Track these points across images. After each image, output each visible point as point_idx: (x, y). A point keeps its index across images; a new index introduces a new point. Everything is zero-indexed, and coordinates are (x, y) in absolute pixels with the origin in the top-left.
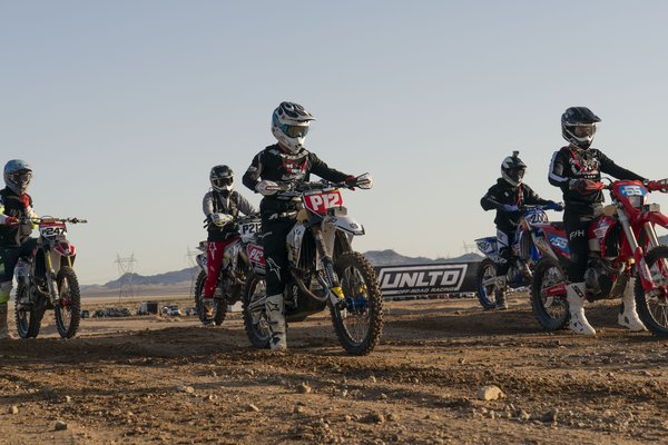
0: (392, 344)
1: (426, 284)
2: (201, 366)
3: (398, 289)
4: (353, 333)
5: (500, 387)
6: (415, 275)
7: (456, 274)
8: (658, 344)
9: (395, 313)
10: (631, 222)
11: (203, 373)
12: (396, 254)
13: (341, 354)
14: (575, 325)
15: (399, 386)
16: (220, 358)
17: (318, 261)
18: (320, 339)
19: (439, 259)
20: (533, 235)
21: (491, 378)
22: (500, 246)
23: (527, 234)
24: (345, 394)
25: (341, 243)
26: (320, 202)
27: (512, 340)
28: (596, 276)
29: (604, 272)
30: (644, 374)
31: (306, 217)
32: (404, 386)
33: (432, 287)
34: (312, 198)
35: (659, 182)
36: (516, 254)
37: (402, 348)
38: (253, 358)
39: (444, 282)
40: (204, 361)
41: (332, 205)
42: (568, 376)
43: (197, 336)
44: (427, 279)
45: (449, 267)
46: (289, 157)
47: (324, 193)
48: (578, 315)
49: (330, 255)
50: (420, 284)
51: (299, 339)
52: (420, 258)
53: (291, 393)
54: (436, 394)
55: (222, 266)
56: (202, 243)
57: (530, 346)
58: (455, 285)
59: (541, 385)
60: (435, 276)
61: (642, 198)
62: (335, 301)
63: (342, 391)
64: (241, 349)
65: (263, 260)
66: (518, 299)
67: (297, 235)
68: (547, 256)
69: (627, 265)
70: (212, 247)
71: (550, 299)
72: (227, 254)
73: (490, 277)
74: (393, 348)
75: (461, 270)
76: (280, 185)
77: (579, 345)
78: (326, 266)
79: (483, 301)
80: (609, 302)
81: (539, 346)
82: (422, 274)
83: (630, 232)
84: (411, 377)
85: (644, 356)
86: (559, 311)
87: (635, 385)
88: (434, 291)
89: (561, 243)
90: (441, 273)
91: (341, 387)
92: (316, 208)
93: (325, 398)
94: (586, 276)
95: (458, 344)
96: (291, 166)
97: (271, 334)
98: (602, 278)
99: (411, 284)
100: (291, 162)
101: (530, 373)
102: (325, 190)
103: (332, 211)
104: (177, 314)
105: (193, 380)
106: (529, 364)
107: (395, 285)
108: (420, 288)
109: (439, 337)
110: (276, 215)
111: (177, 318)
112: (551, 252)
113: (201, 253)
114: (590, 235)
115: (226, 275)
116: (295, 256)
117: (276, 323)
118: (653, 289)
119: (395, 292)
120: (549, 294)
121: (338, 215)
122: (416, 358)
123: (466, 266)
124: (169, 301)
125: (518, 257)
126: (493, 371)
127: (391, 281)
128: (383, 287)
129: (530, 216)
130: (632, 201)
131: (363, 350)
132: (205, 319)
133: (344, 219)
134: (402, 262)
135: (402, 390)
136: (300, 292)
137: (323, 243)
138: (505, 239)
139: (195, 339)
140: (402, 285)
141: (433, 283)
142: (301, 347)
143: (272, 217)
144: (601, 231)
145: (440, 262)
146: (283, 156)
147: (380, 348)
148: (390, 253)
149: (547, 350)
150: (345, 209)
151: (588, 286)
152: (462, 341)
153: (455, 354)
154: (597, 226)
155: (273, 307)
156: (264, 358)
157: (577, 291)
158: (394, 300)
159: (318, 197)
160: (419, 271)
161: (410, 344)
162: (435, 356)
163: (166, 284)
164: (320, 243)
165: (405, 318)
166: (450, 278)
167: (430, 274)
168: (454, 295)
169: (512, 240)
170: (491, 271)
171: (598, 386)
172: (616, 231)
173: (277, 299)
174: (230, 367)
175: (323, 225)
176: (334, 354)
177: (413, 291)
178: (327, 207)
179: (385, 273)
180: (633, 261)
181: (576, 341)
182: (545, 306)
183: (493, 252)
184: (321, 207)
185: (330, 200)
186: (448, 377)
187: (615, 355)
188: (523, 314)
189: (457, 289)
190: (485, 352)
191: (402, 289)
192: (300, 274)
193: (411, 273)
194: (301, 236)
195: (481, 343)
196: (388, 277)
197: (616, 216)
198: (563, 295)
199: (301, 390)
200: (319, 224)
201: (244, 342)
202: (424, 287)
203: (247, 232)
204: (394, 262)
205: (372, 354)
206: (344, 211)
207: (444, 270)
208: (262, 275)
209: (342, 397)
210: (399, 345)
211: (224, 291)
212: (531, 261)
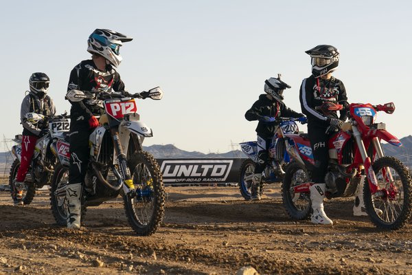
0: (170, 227)
1: (199, 175)
2: (13, 240)
3: (176, 177)
4: (140, 216)
5: (255, 268)
6: (191, 167)
7: (224, 167)
8: (380, 235)
9: (174, 197)
10: (362, 137)
11: (15, 246)
12: (175, 148)
13: (128, 234)
14: (317, 218)
15: (175, 264)
16: (29, 233)
17: (115, 157)
18: (111, 220)
19: (210, 154)
20: (286, 142)
21: (249, 260)
22: (259, 149)
23: (282, 140)
24: (131, 268)
25: (134, 143)
26: (118, 109)
27: (266, 227)
28: (334, 179)
29: (340, 176)
30: (369, 260)
31: (107, 121)
32: (179, 264)
34: (112, 106)
35: (386, 105)
36: (272, 156)
37: (178, 231)
38: (56, 235)
39: (214, 173)
40: (16, 236)
41: (128, 111)
42: (309, 260)
43: (10, 213)
44: (200, 170)
45: (218, 161)
46: (100, 73)
47: (122, 102)
49: (125, 154)
50: (194, 174)
51: (94, 219)
52: (195, 153)
53: (87, 267)
54: (204, 272)
55: (33, 156)
56: (17, 136)
57: (280, 233)
58: (223, 177)
59: (288, 267)
60: (206, 168)
61: (372, 117)
62: (126, 191)
63: (129, 266)
64: (46, 226)
65: (69, 154)
66: (271, 193)
67: (98, 135)
68: (295, 161)
69: (358, 170)
70: (27, 141)
71: (297, 195)
72: (38, 146)
73: (250, 174)
74: (171, 230)
75: (228, 164)
76: (86, 94)
77: (319, 234)
78: (120, 162)
79: (244, 193)
80: (344, 199)
81: (287, 233)
82: (196, 167)
83: (362, 145)
84: (184, 256)
85: (369, 245)
86: (304, 204)
87: (361, 270)
88: (206, 180)
89: (307, 150)
90: (211, 166)
91: (128, 263)
92: (115, 114)
93: (115, 271)
94: (326, 178)
95: (223, 229)
96: (101, 81)
97: (68, 214)
98: (338, 180)
99: (187, 174)
100: (101, 77)
101: (280, 256)
102: (123, 99)
103: (127, 116)
105: (6, 251)
106: (280, 248)
107: (174, 174)
108: (194, 177)
109: (209, 222)
110: (82, 117)
112: (299, 158)
113: (16, 144)
114: (330, 146)
115: (36, 163)
116: (96, 152)
117: (74, 206)
118: (378, 191)
119: (174, 180)
120: (297, 191)
121: (132, 120)
122: (189, 240)
123: (231, 162)
125: (273, 159)
126: (251, 254)
127: (171, 171)
128: (164, 175)
129: (284, 126)
130: (364, 120)
131: (147, 231)
132: (16, 199)
133: (136, 124)
134: (180, 155)
135: (177, 267)
136: (99, 181)
137: (119, 143)
138: (263, 144)
139: (8, 216)
140: (179, 175)
141: (204, 174)
142: (95, 226)
143: (79, 119)
144: (339, 144)
145: (212, 157)
146: (96, 71)
147: (160, 229)
148: (170, 148)
149: (293, 237)
150: (139, 116)
151: (327, 187)
152: (227, 226)
153: (220, 237)
154: (336, 139)
155: (72, 193)
156: (65, 235)
157: (319, 189)
158: (173, 186)
160: (194, 164)
161: (184, 227)
162: (205, 238)
164: (117, 143)
165: (181, 203)
166: (219, 171)
167: (203, 167)
168: (220, 184)
169: (269, 145)
170: (251, 168)
171: (333, 270)
172: (351, 143)
173: (76, 187)
174: (37, 242)
175: (120, 128)
176: (122, 234)
177: (189, 180)
178: (124, 113)
179: (166, 164)
180: (363, 167)
181: (316, 230)
182: (293, 200)
183: (253, 154)
184: (119, 113)
185: (127, 108)
186: (214, 257)
187: (347, 243)
188: (277, 205)
189: (224, 179)
190: (245, 237)
191: (179, 178)
192: (99, 167)
193: (187, 165)
194: (102, 136)
195: (242, 229)
196: (168, 168)
197: (351, 131)
198: (307, 192)
199: (95, 264)
200: (116, 127)
201: (49, 220)
202: (197, 177)
204: (174, 155)
205: (153, 235)
206: (136, 116)
207: (214, 164)
208: (67, 166)
209: (128, 270)
210: (176, 228)
211: (34, 176)
212: (283, 162)
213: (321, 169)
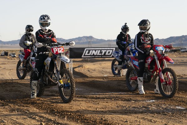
1: (100, 54)
3: (91, 56)
6: (97, 51)
10: (158, 59)
22: (120, 55)
23: (129, 52)
26: (56, 51)
28: (146, 75)
29: (149, 75)
31: (52, 55)
33: (103, 55)
34: (54, 49)
39: (107, 54)
44: (101, 52)
49: (59, 69)
50: (98, 54)
60: (104, 51)
69: (157, 72)
73: (116, 65)
75: (113, 50)
76: (43, 44)
82: (99, 51)
83: (158, 62)
88: (104, 57)
89: (136, 63)
90: (106, 51)
96: (46, 36)
98: (148, 76)
99: (95, 54)
102: (58, 46)
103: (60, 54)
107: (90, 54)
108: (99, 55)
112: (133, 66)
114: (145, 62)
117: (34, 89)
118: (164, 82)
119: (90, 57)
120: (131, 79)
123: (115, 48)
127: (88, 53)
130: (159, 52)
133: (64, 57)
140: (92, 54)
141: (103, 54)
143: (40, 53)
144: (149, 61)
146: (44, 33)
154: (147, 59)
155: (34, 84)
157: (140, 80)
159: (56, 49)
160: (98, 50)
164: (56, 64)
166: (109, 53)
167: (102, 51)
172: (153, 61)
175: (57, 59)
177: (96, 56)
179: (87, 50)
182: (130, 83)
183: (117, 57)
191: (92, 56)
193: (95, 50)
196: (87, 51)
197: (154, 56)
202: (100, 55)
206: (64, 54)
207: (107, 50)
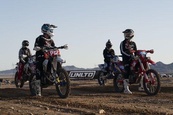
0: (73, 95)
1: (83, 76)
2: (16, 101)
3: (75, 77)
4: (62, 91)
5: (104, 110)
6: (80, 73)
7: (92, 74)
8: (149, 97)
9: (74, 85)
10: (142, 62)
11: (17, 103)
12: (75, 67)
13: (58, 98)
14: (126, 91)
15: (75, 108)
16: (22, 98)
17: (52, 70)
18: (52, 93)
19: (87, 69)
20: (115, 64)
21: (101, 107)
22: (105, 67)
23: (113, 63)
24: (59, 110)
25: (59, 65)
26: (53, 53)
27: (108, 95)
28: (132, 77)
29: (134, 76)
30: (145, 106)
31: (49, 57)
32: (76, 109)
33: (85, 77)
35: (150, 50)
36: (110, 69)
37: (76, 97)
38: (32, 99)
39: (89, 76)
40: (17, 99)
41: (56, 54)
42: (123, 107)
43: (15, 91)
44: (84, 75)
45: (90, 71)
46: (47, 40)
47: (54, 50)
48: (127, 88)
49: (56, 69)
50: (82, 76)
51: (45, 93)
52: (82, 68)
53: (43, 110)
54: (85, 111)
56: (17, 63)
57: (113, 97)
58: (92, 77)
59: (116, 109)
60: (86, 74)
61: (145, 55)
62: (57, 82)
63: (58, 109)
64: (28, 95)
66: (110, 82)
67: (46, 62)
68: (118, 71)
69: (141, 74)
70: (21, 65)
71: (119, 83)
72: (25, 67)
73: (102, 76)
74: (73, 96)
75: (94, 72)
76: (41, 48)
77: (127, 97)
78: (54, 72)
79: (100, 83)
80: (136, 85)
81: (115, 97)
82: (82, 74)
83: (142, 65)
84: (78, 106)
85: (145, 101)
86: (121, 86)
87: (142, 110)
88: (86, 78)
89: (122, 67)
90: (88, 73)
91: (58, 108)
92: (52, 55)
93: (53, 111)
94: (129, 77)
95: (92, 96)
96: (47, 42)
97: (36, 91)
98: (134, 78)
99: (79, 76)
100: (47, 41)
101: (113, 105)
102: (54, 49)
103: (56, 56)
104: (8, 83)
105: (13, 105)
106: (113, 102)
107: (74, 76)
108: (82, 77)
109: (87, 93)
110: (40, 56)
111: (9, 84)
112: (119, 70)
113: (17, 66)
115: (24, 73)
116: (45, 68)
117: (38, 88)
118: (148, 82)
120: (119, 82)
121: (58, 57)
122: (80, 100)
123: (95, 71)
124: (6, 79)
125: (110, 70)
126: (102, 105)
127: (73, 75)
130: (143, 56)
131: (65, 97)
132: (17, 86)
134: (76, 69)
135: (76, 110)
136: (47, 79)
137: (53, 65)
138: (106, 65)
139: (14, 92)
141: (85, 76)
142: (46, 95)
143: (39, 56)
144: (134, 65)
145: (88, 70)
147: (69, 96)
148: (73, 67)
149: (118, 98)
150: (60, 55)
151: (130, 80)
152: (93, 95)
153: (91, 99)
154: (133, 63)
155: (37, 83)
156: (35, 99)
157: (127, 81)
158: (74, 80)
159: (52, 51)
160: (81, 73)
161: (78, 95)
162: (85, 99)
163: (5, 74)
165: (77, 87)
166: (90, 75)
167: (85, 73)
168: (91, 80)
170: (102, 74)
171: (132, 110)
172: (138, 64)
173: (39, 81)
174: (25, 101)
175: (54, 60)
176: (56, 98)
177: (80, 78)
178: (55, 54)
179: (71, 73)
180: (143, 73)
181: (126, 96)
182: (117, 85)
183: (103, 68)
184: (53, 54)
185: (56, 52)
186: (89, 106)
187: (137, 100)
188: (111, 87)
189: (92, 78)
190: (100, 99)
191: (76, 77)
192: (46, 74)
195: (99, 96)
196: (72, 74)
197: (138, 60)
198: (123, 82)
199: (46, 109)
200: (52, 59)
201: (29, 93)
202: (83, 77)
203: (31, 60)
204: (74, 69)
205: (67, 98)
206: (59, 55)
207: (89, 72)
208: (35, 74)
210: (75, 95)
212: (114, 72)
213: (127, 74)
